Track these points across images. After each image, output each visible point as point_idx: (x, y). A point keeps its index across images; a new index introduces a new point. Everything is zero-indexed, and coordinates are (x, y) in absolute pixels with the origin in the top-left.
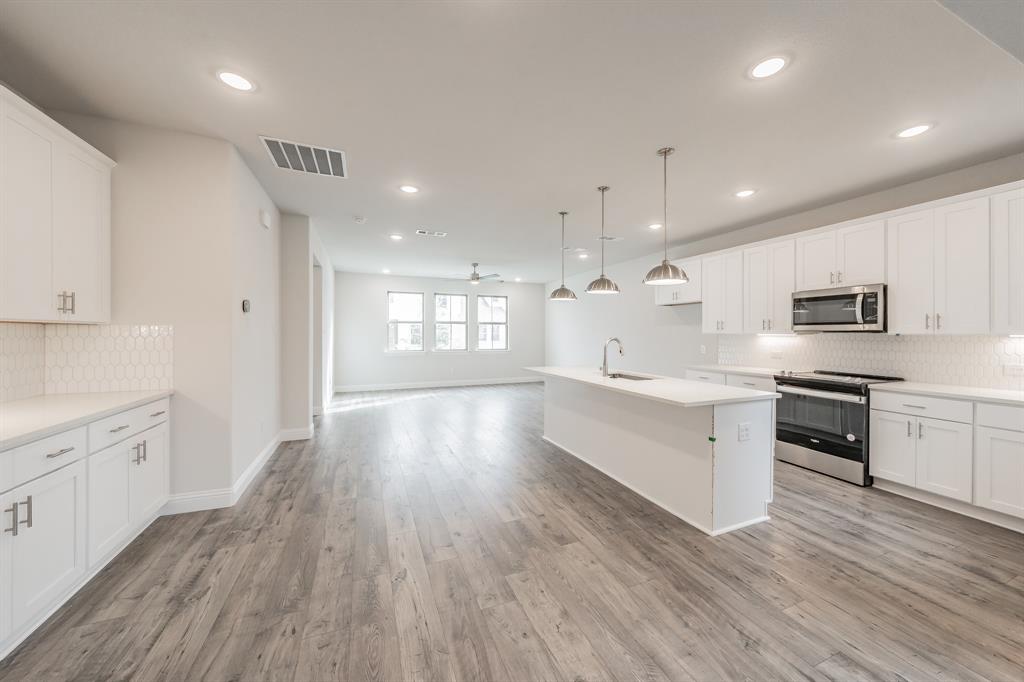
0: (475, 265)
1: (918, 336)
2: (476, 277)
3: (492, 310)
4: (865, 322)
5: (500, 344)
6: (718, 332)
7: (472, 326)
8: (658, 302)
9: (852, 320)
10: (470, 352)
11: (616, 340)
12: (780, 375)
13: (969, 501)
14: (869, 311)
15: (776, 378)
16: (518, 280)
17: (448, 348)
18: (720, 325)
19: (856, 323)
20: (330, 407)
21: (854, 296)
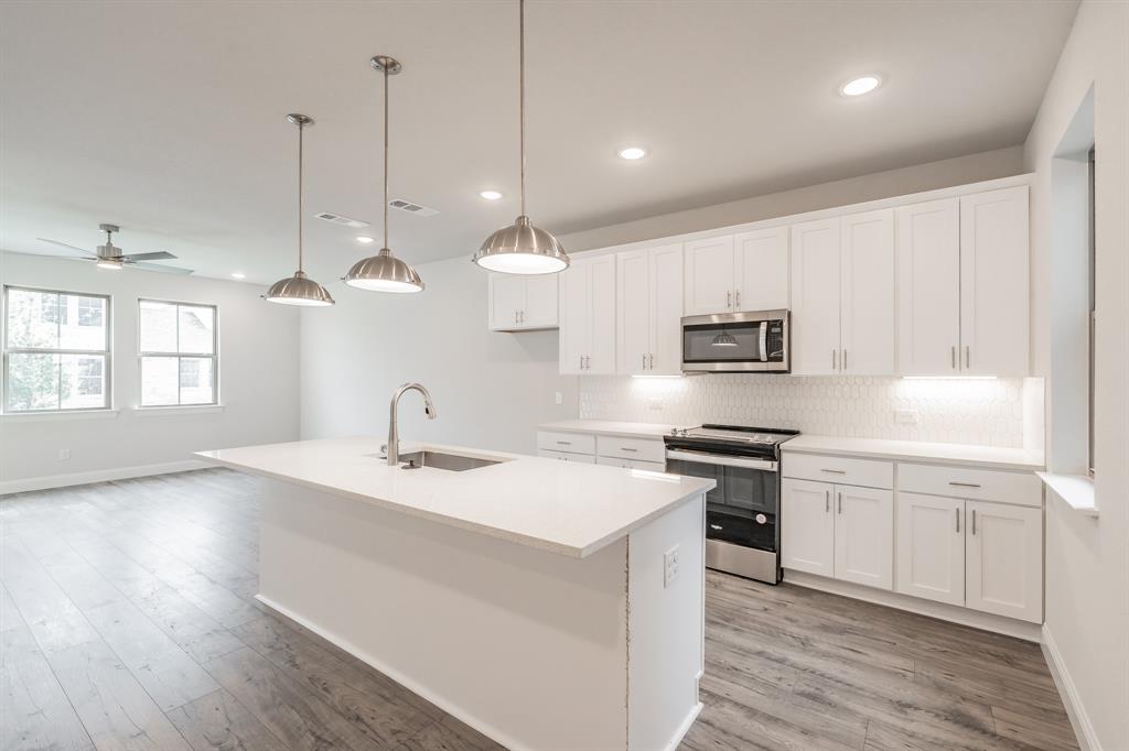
0: (110, 229)
1: (822, 378)
2: (109, 254)
4: (770, 359)
6: (581, 372)
8: (493, 326)
9: (753, 356)
11: (417, 387)
12: (670, 435)
13: (889, 587)
14: (774, 342)
15: (666, 440)
16: (239, 276)
18: (585, 362)
19: (759, 360)
21: (757, 324)
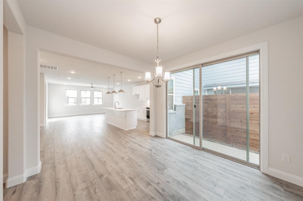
0: (92, 84)
2: (92, 87)
3: (98, 94)
5: (101, 103)
7: (92, 98)
8: (133, 94)
10: (91, 105)
11: (118, 102)
12: (147, 107)
16: (105, 87)
17: (85, 104)
18: (141, 99)
20: (48, 121)
